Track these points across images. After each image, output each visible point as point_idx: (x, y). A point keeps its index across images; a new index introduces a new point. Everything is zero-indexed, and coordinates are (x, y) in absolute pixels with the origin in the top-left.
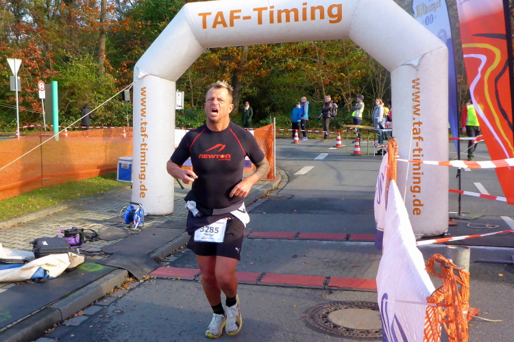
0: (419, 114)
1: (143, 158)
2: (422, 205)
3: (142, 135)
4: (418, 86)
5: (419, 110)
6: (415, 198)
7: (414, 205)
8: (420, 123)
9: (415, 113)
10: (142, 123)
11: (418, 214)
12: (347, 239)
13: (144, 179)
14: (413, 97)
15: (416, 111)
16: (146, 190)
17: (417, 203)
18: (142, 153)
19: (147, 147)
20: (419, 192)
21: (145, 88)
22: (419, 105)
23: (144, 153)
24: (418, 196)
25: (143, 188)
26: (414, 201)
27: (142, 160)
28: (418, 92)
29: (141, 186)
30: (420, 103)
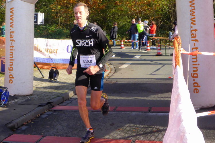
0: (195, 24)
1: (11, 56)
2: (200, 86)
3: (11, 40)
4: (193, 5)
5: (194, 21)
6: (194, 82)
7: (194, 86)
8: (196, 30)
9: (192, 23)
10: (11, 32)
11: (197, 93)
12: (150, 111)
13: (12, 70)
14: (191, 13)
15: (193, 22)
16: (13, 78)
17: (196, 85)
18: (10, 52)
19: (14, 48)
20: (197, 77)
21: (13, 8)
22: (194, 18)
23: (12, 52)
24: (197, 80)
25: (11, 76)
26: (194, 83)
27: (10, 57)
28: (194, 9)
29: (10, 75)
30: (196, 17)
